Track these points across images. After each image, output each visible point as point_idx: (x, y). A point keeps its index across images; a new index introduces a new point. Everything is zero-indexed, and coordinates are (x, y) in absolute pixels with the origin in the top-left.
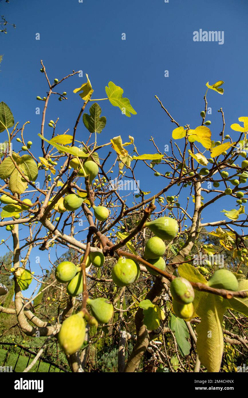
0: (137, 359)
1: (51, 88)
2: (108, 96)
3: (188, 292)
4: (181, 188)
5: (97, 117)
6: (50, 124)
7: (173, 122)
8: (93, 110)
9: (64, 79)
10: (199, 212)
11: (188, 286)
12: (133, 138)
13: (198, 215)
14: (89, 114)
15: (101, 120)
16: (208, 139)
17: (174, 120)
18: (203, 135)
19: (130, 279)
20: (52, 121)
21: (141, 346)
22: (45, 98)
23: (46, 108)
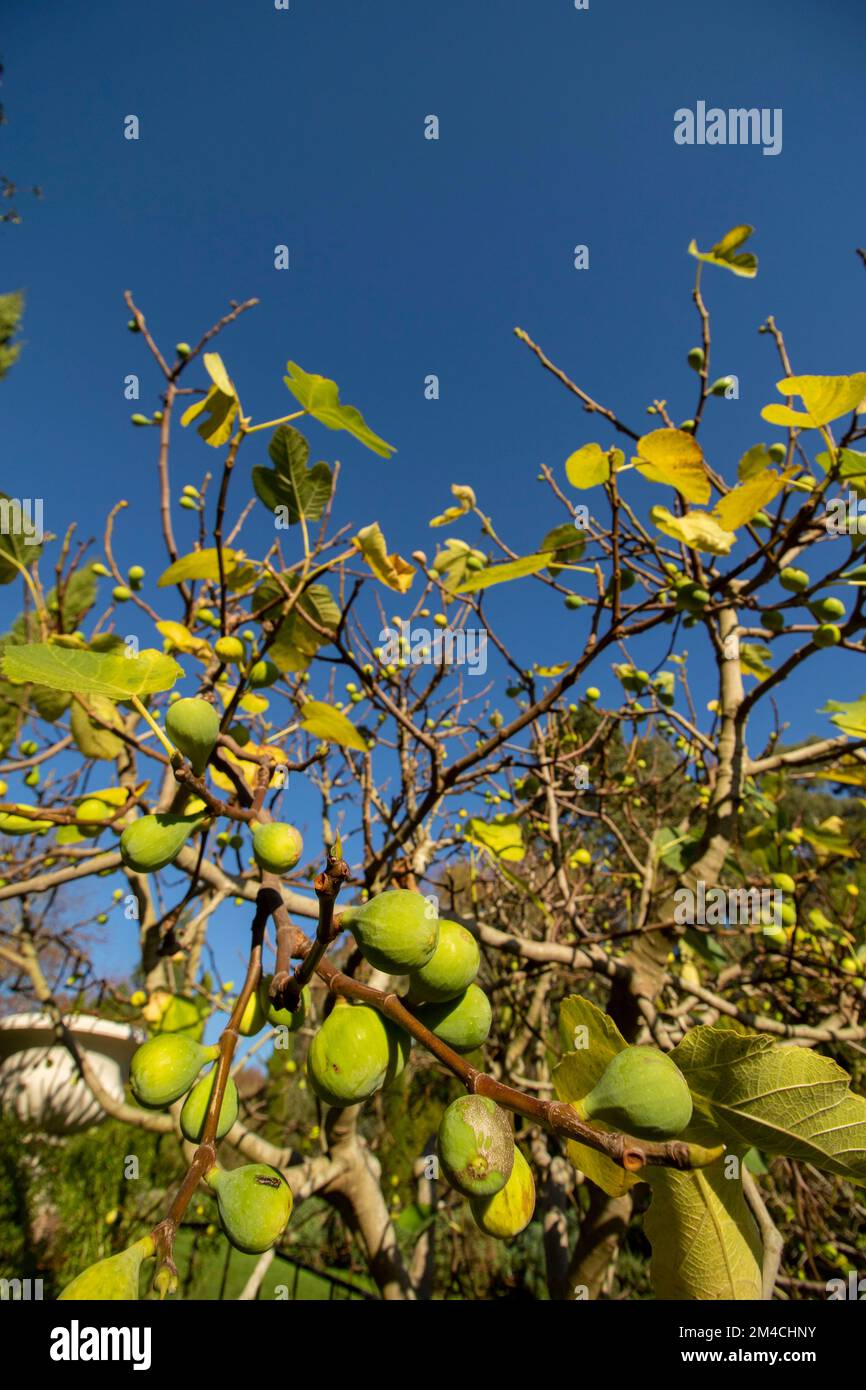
0: (599, 1263)
1: (172, 380)
2: (303, 404)
3: (480, 1156)
4: (674, 634)
5: (299, 470)
6: (186, 501)
7: (590, 410)
8: (280, 448)
9: (206, 340)
10: (739, 721)
11: (482, 1134)
12: (467, 490)
13: (738, 733)
14: (271, 466)
15: (313, 477)
16: (695, 471)
17: (594, 404)
18: (672, 459)
19: (360, 1084)
20: (190, 489)
21: (606, 1217)
22: (158, 414)
23: (165, 453)
